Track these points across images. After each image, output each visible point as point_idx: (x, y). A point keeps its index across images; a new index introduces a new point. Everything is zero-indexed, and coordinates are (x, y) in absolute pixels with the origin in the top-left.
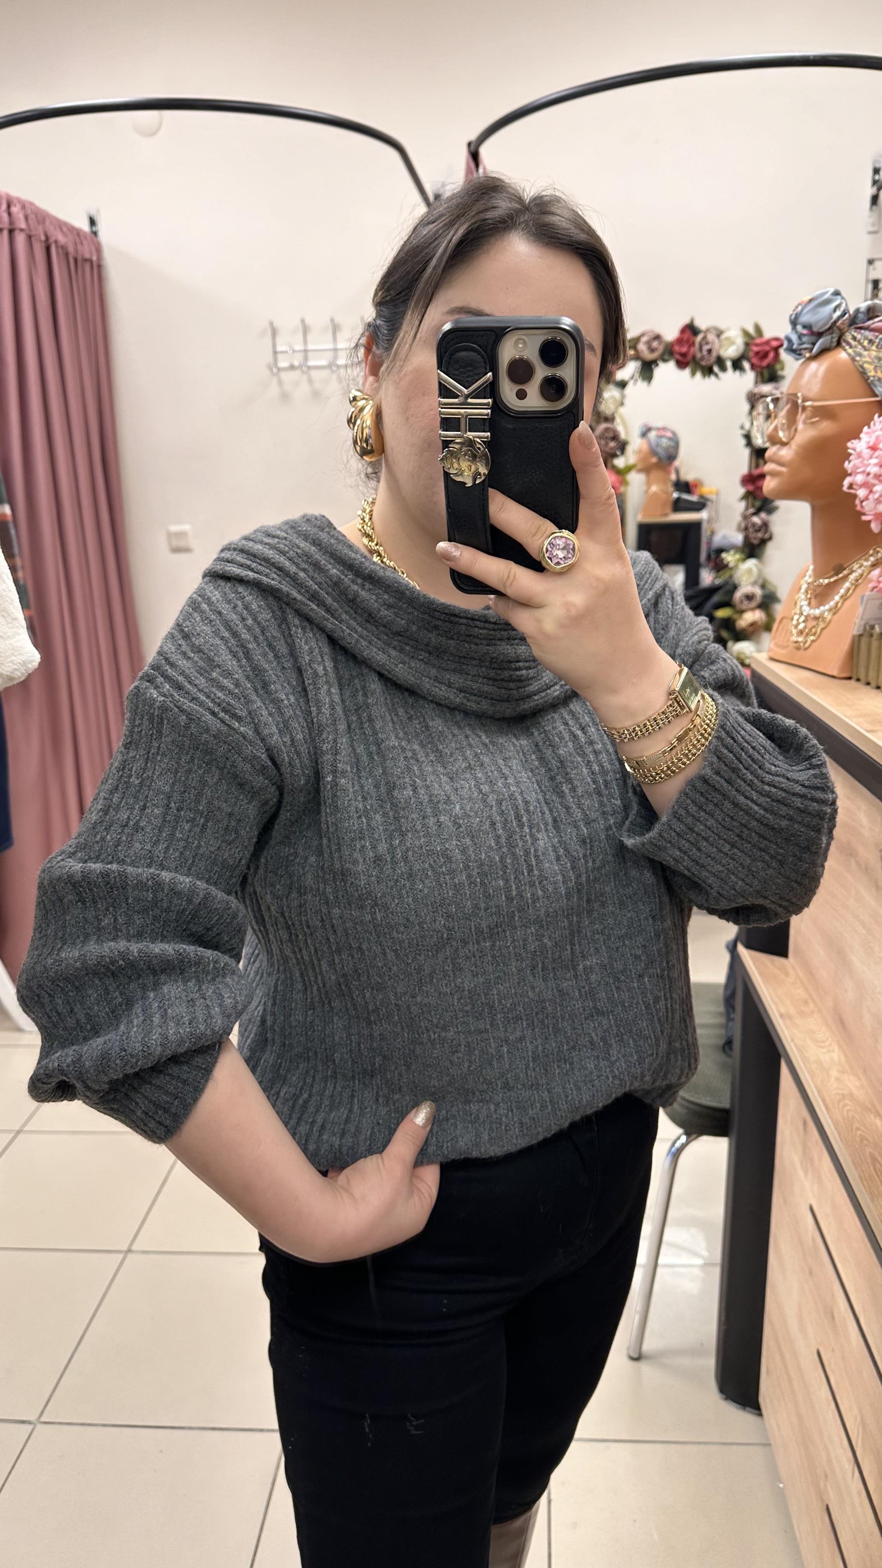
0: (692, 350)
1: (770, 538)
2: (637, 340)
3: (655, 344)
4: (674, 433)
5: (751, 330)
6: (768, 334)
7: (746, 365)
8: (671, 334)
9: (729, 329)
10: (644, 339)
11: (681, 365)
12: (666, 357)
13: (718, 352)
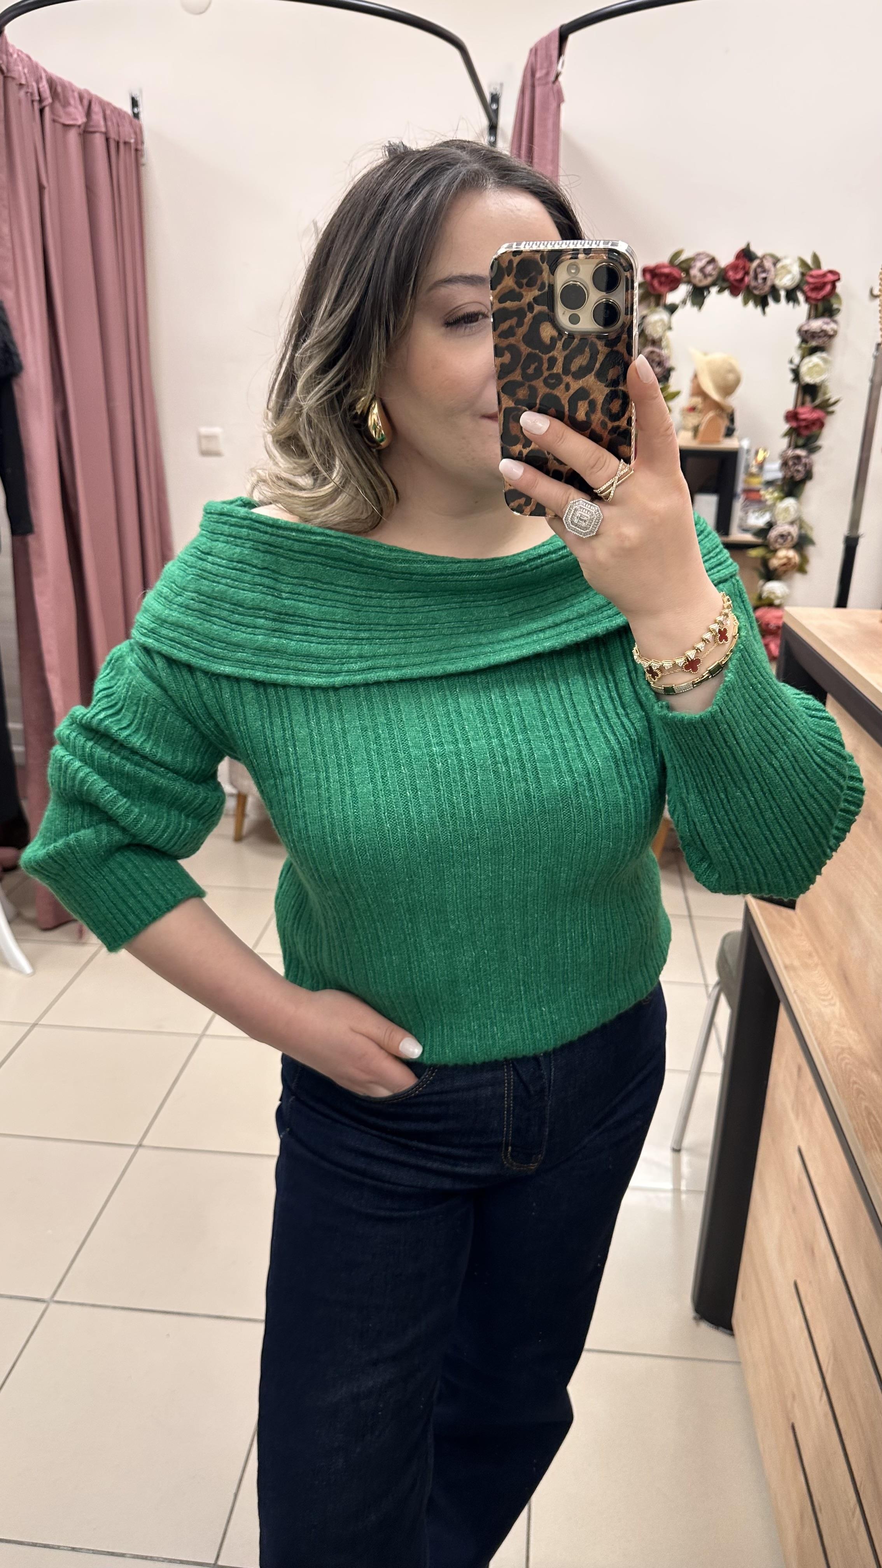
0: (746, 277)
1: (812, 475)
2: (691, 261)
5: (809, 261)
7: (801, 297)
8: (726, 259)
9: (785, 257)
10: (698, 262)
11: (734, 292)
12: (719, 282)
13: (773, 280)
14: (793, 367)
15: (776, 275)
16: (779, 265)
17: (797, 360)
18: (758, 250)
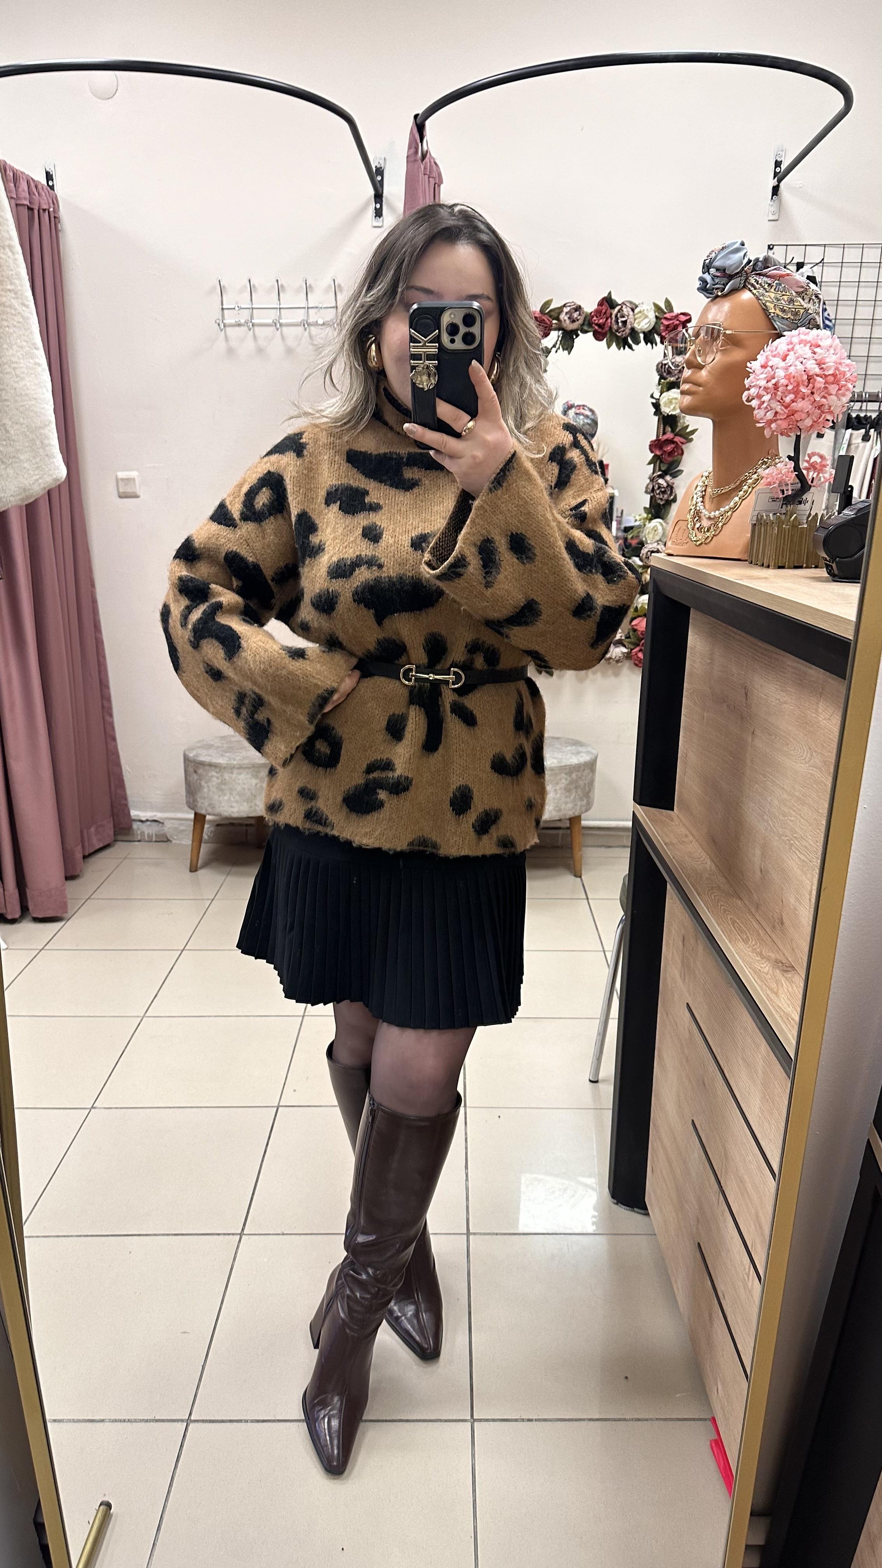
0: (609, 320)
1: (674, 500)
2: (560, 310)
3: (576, 315)
4: (591, 410)
5: (663, 306)
6: (677, 311)
7: (658, 339)
8: (590, 306)
9: (642, 303)
10: (566, 310)
11: (598, 336)
12: (585, 328)
13: (631, 322)
14: (654, 401)
15: (635, 320)
16: (636, 311)
17: (657, 395)
18: (618, 298)
